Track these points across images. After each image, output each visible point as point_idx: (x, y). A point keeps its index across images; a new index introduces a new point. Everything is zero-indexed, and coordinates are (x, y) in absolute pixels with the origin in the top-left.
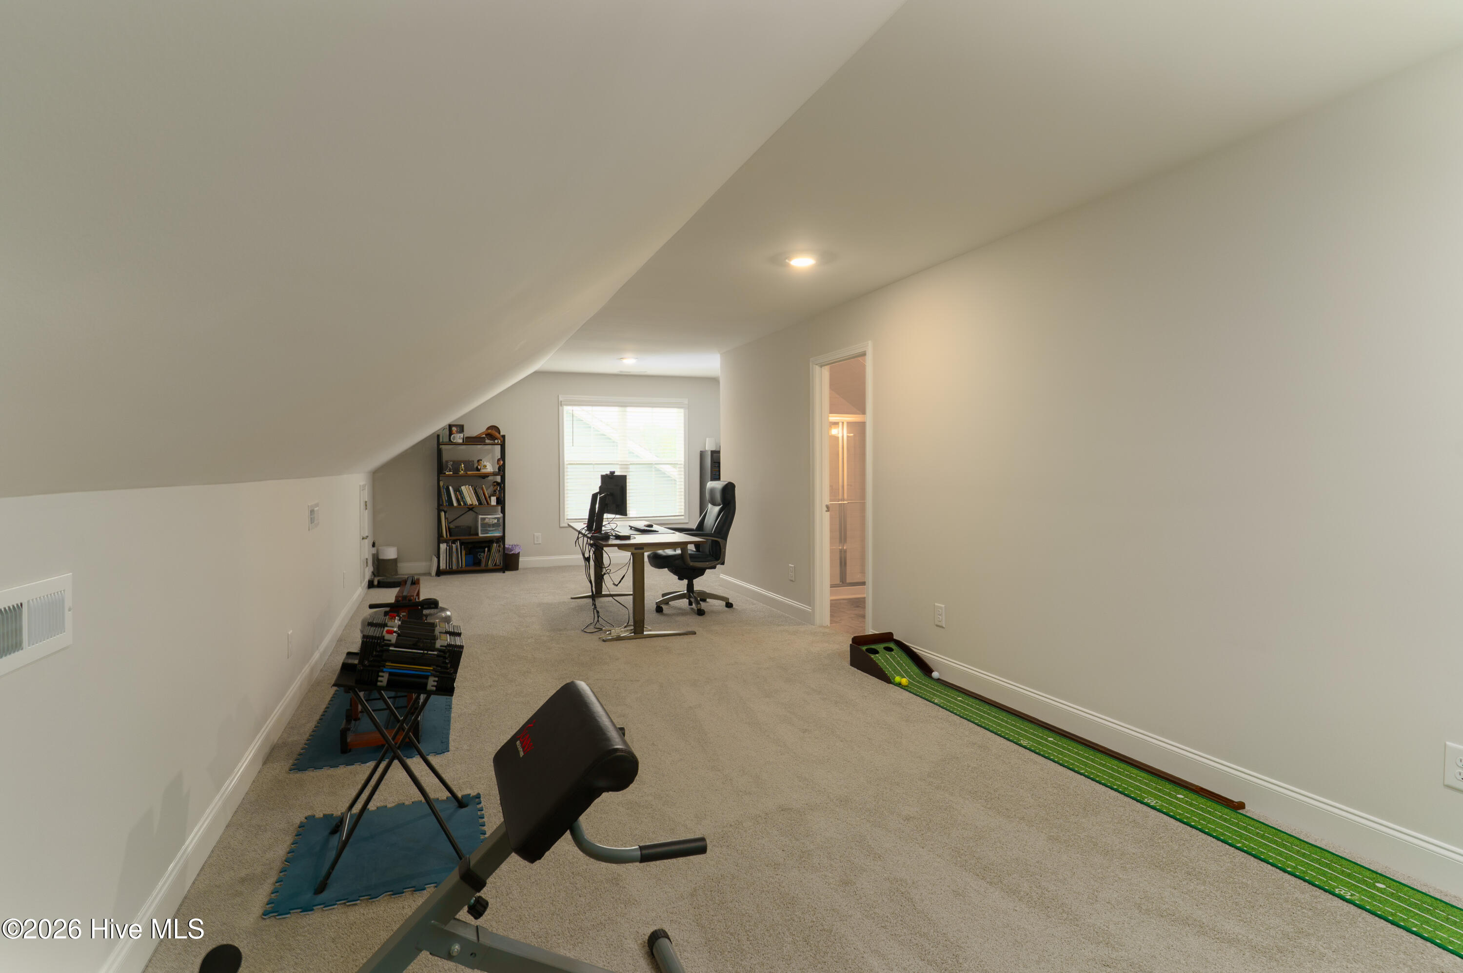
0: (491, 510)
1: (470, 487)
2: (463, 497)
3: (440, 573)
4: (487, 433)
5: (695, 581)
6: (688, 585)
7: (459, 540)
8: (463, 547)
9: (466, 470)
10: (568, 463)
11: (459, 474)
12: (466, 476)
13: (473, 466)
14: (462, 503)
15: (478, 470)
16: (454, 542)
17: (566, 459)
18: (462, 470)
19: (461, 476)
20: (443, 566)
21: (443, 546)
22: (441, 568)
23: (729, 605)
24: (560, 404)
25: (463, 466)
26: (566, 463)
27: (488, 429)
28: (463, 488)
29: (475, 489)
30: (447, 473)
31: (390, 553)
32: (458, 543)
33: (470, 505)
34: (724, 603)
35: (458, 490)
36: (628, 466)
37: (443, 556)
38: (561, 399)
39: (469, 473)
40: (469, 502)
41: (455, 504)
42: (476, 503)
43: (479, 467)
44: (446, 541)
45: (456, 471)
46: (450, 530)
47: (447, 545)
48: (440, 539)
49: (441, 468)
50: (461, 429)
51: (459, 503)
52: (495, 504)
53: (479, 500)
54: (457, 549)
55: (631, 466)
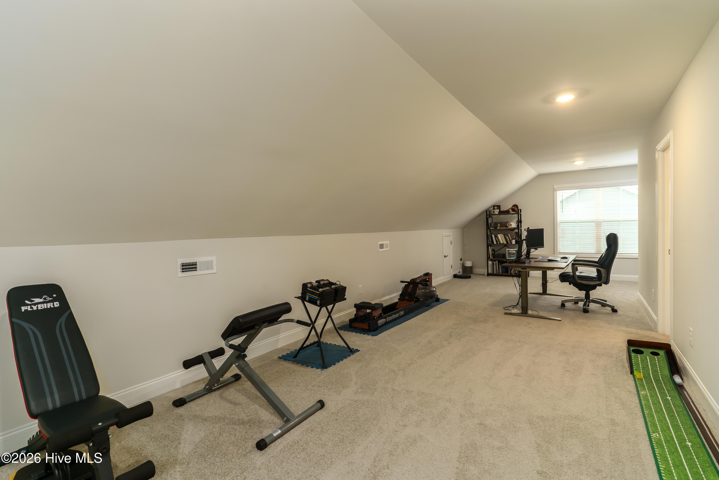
0: (512, 246)
1: (502, 235)
2: (499, 240)
3: (489, 275)
4: (512, 208)
5: (591, 292)
6: (586, 294)
7: (498, 260)
8: (500, 263)
9: (501, 227)
10: (560, 222)
11: (497, 229)
12: (500, 230)
13: (505, 225)
14: (498, 242)
15: (507, 227)
16: (495, 261)
17: (558, 220)
18: (499, 227)
19: (499, 230)
20: (490, 271)
21: (490, 263)
22: (489, 273)
23: (614, 311)
24: (554, 190)
25: (499, 225)
26: (558, 222)
27: (513, 206)
28: (499, 235)
29: (505, 236)
30: (491, 228)
31: (468, 264)
32: (497, 262)
33: (502, 244)
34: (610, 309)
35: (496, 236)
36: (601, 223)
37: (490, 267)
38: (555, 187)
39: (501, 228)
40: (502, 242)
41: (495, 243)
42: (505, 242)
43: (507, 225)
44: (491, 260)
45: (496, 228)
46: (493, 255)
47: (492, 262)
48: (488, 258)
49: (488, 226)
50: (499, 207)
51: (497, 243)
52: (515, 243)
53: (507, 241)
54: (496, 264)
55: (603, 223)
